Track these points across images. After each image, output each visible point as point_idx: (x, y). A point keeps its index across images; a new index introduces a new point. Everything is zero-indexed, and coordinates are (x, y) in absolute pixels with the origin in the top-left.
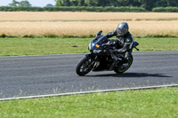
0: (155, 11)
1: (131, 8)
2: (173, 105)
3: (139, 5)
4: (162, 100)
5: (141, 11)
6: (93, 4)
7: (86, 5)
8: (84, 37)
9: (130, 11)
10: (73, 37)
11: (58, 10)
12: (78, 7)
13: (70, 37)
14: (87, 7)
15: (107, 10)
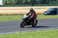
0: (35, 6)
1: (27, 5)
2: (41, 36)
3: (29, 4)
4: (37, 35)
5: (30, 6)
6: (14, 4)
7: (12, 5)
8: (12, 15)
9: (27, 6)
10: (8, 15)
11: (3, 6)
12: (10, 5)
13: (7, 15)
14: (13, 5)
15: (19, 6)
